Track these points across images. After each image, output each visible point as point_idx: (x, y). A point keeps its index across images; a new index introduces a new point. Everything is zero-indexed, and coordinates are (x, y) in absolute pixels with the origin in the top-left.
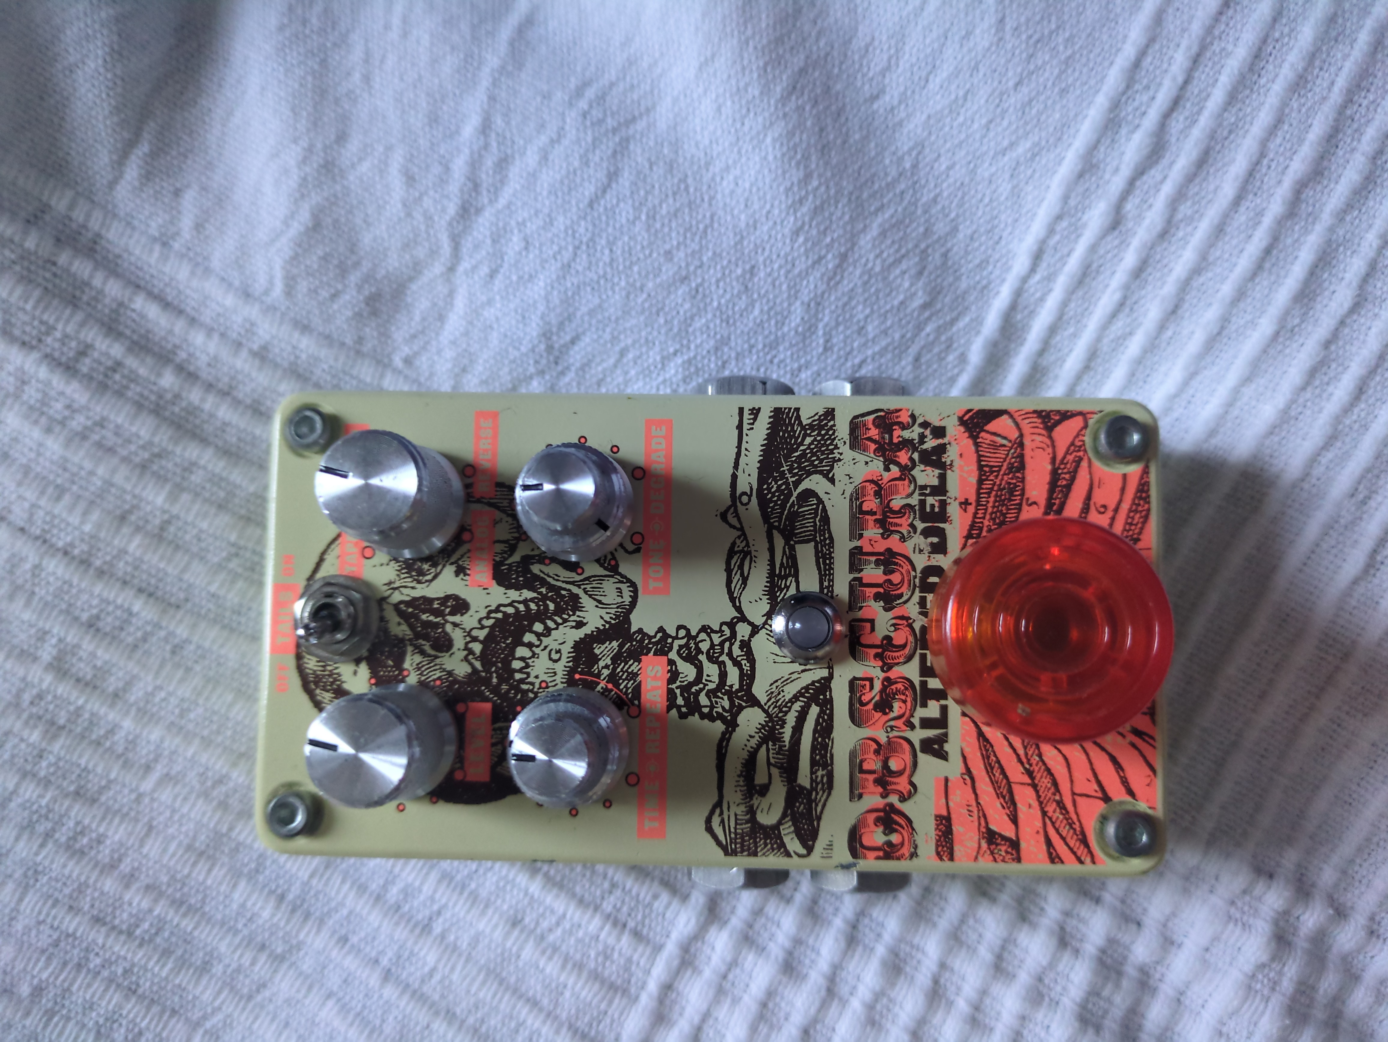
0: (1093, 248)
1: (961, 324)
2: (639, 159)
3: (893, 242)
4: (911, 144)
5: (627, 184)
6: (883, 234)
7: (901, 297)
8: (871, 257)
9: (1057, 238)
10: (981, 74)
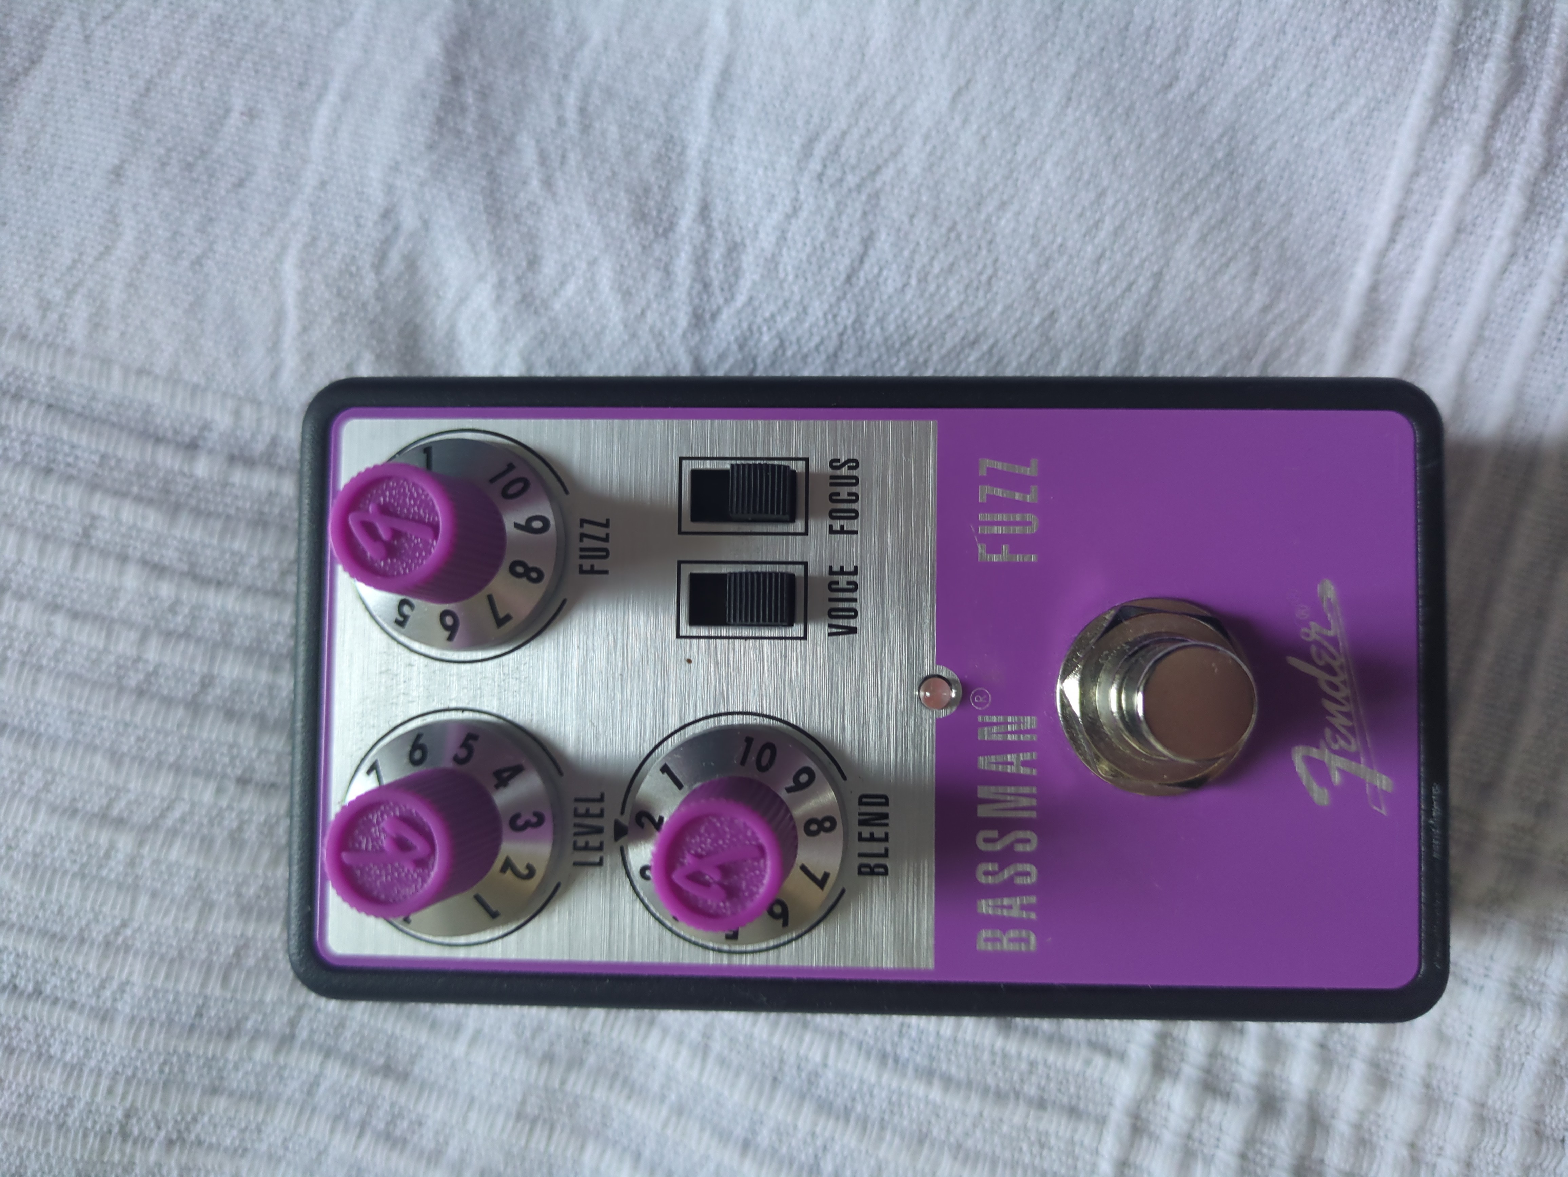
0: (1463, 199)
1: (1313, 320)
2: (895, 215)
3: (1216, 246)
4: (1220, 130)
5: (887, 247)
6: (1203, 239)
7: (1235, 306)
8: (1192, 268)
9: (1416, 197)
10: (1289, 37)
